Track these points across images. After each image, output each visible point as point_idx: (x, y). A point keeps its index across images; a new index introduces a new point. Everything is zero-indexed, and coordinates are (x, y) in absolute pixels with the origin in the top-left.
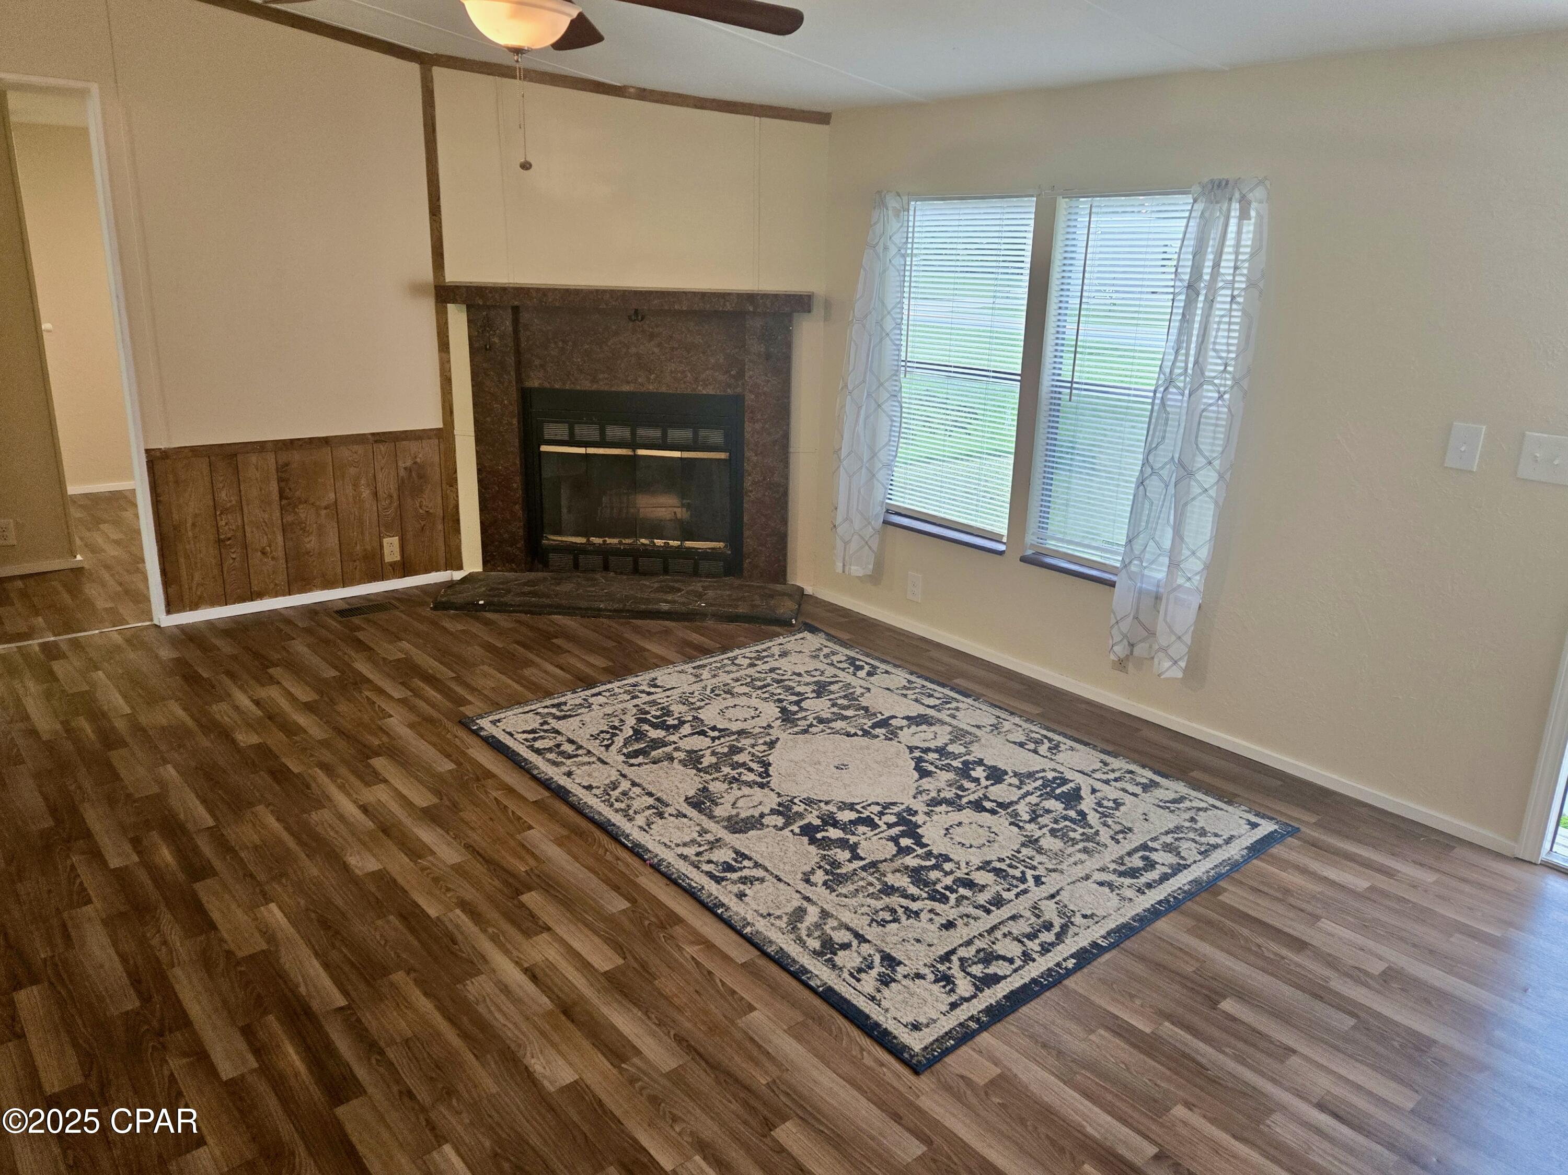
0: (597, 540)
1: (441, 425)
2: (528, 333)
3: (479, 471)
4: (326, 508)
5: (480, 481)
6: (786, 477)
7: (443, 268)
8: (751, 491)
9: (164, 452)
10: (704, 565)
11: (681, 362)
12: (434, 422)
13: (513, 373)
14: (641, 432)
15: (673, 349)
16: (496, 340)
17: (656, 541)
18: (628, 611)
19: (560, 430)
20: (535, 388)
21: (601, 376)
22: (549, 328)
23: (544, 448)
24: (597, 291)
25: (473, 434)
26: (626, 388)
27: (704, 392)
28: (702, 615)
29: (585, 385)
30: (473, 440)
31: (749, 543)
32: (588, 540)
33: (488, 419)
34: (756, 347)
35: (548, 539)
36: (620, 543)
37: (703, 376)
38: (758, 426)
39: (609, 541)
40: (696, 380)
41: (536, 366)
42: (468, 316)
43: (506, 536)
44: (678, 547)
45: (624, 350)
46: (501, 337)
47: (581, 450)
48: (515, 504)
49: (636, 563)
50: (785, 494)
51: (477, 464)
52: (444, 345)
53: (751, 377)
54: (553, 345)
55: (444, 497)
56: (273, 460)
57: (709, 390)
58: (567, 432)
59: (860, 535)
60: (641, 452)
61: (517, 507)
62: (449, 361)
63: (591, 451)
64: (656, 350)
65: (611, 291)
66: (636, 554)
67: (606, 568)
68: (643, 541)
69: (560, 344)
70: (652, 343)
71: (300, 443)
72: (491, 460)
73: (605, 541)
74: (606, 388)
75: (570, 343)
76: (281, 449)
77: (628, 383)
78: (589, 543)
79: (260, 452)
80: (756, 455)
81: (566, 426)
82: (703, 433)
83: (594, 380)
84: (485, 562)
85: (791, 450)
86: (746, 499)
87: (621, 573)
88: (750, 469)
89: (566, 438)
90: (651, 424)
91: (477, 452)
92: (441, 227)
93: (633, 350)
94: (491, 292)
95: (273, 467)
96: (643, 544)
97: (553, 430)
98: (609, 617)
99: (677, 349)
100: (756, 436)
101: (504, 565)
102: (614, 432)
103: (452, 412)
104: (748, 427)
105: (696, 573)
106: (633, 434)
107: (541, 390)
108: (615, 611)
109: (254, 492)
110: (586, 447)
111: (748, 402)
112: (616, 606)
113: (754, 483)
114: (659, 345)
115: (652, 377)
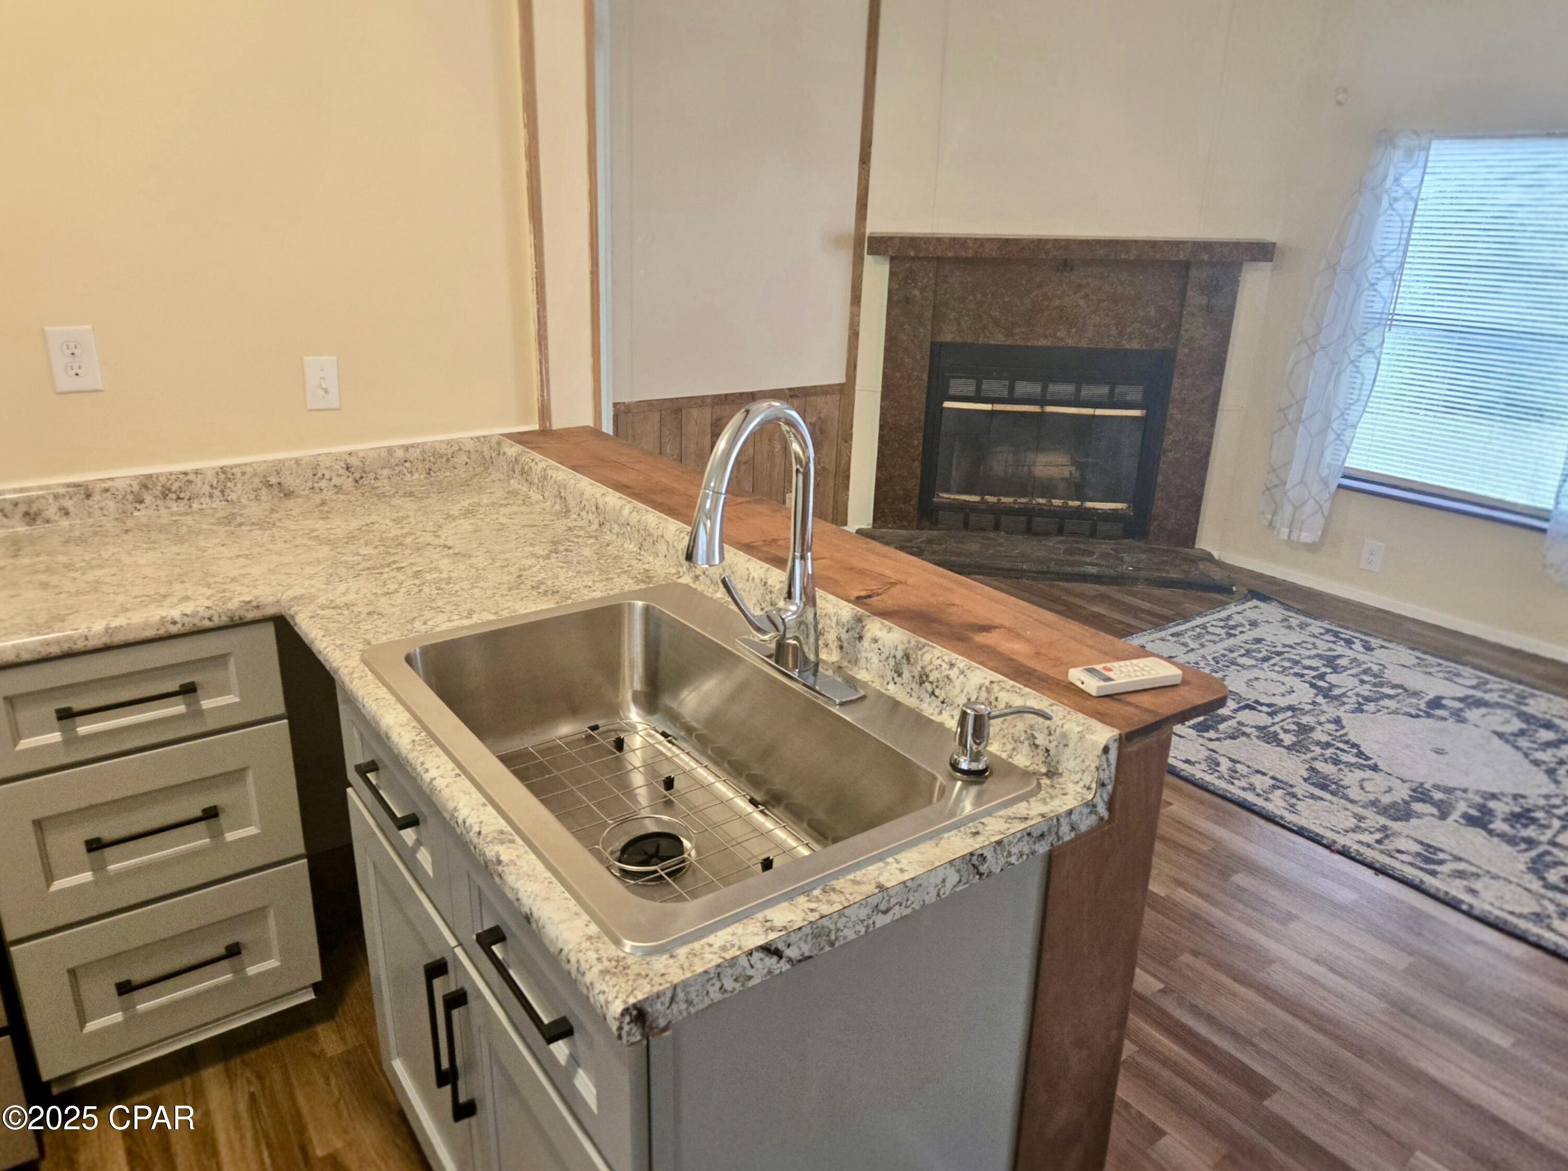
0: (991, 499)
1: (843, 380)
2: (946, 285)
3: (882, 427)
4: (745, 463)
5: (881, 438)
6: (1211, 436)
7: (865, 219)
8: (1171, 451)
9: (628, 406)
10: (1103, 527)
11: (1107, 315)
12: (838, 378)
13: (929, 328)
14: (1053, 388)
15: (1100, 301)
16: (917, 292)
17: (1053, 501)
18: (1052, 573)
19: (968, 386)
20: (947, 344)
21: (1018, 330)
22: (969, 279)
23: (947, 404)
24: (1039, 240)
25: (880, 389)
26: (1043, 342)
27: (1128, 347)
28: (1135, 580)
29: (999, 338)
30: (879, 395)
31: (1159, 506)
32: (982, 499)
33: (898, 374)
34: (1195, 298)
35: (940, 497)
36: (1015, 502)
37: (1129, 330)
38: (1188, 382)
39: (1004, 499)
40: (1120, 334)
41: (950, 320)
42: (891, 267)
43: (901, 493)
44: (1078, 508)
45: (1047, 303)
46: (922, 290)
47: (988, 407)
48: (914, 460)
49: (1029, 523)
50: (1208, 454)
51: (880, 419)
52: (856, 299)
53: (1187, 331)
54: (971, 298)
55: (839, 452)
56: (710, 415)
57: (1135, 345)
58: (973, 388)
59: (1315, 499)
60: (1050, 409)
61: (916, 463)
62: (859, 315)
63: (999, 407)
64: (1082, 302)
65: (1055, 240)
66: (1028, 513)
67: (997, 528)
68: (1040, 501)
69: (979, 296)
70: (1078, 295)
71: (732, 398)
72: (895, 416)
73: (999, 500)
74: (1022, 343)
75: (989, 296)
76: (717, 404)
77: (1046, 337)
78: (983, 501)
79: (701, 406)
80: (1181, 413)
81: (973, 382)
82: (1120, 389)
83: (1010, 334)
84: (875, 519)
85: (1220, 408)
86: (1163, 458)
87: (1012, 533)
88: (1172, 427)
89: (973, 394)
90: (1064, 379)
91: (882, 408)
92: (868, 175)
93: (1057, 303)
94: (925, 243)
95: (708, 421)
96: (1039, 504)
97: (957, 385)
98: (1034, 579)
99: (1104, 301)
100: (1185, 392)
101: (895, 522)
102: (1023, 388)
103: (855, 367)
104: (1176, 383)
105: (1093, 534)
106: (1044, 389)
107: (953, 345)
108: (1039, 572)
109: (692, 447)
110: (992, 403)
111: (1180, 356)
112: (1039, 568)
113: (1175, 442)
114: (1086, 296)
115: (1074, 330)
